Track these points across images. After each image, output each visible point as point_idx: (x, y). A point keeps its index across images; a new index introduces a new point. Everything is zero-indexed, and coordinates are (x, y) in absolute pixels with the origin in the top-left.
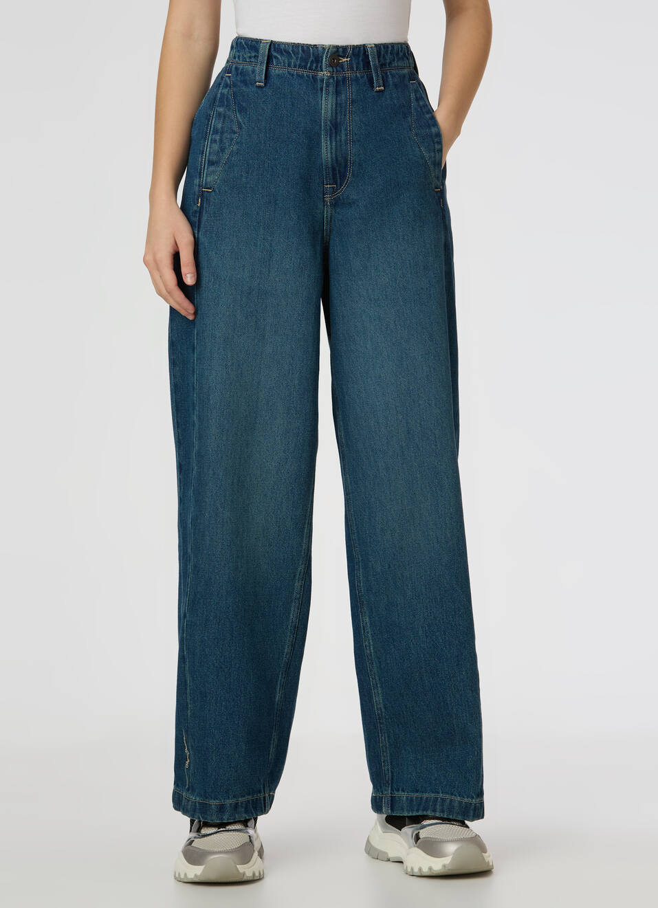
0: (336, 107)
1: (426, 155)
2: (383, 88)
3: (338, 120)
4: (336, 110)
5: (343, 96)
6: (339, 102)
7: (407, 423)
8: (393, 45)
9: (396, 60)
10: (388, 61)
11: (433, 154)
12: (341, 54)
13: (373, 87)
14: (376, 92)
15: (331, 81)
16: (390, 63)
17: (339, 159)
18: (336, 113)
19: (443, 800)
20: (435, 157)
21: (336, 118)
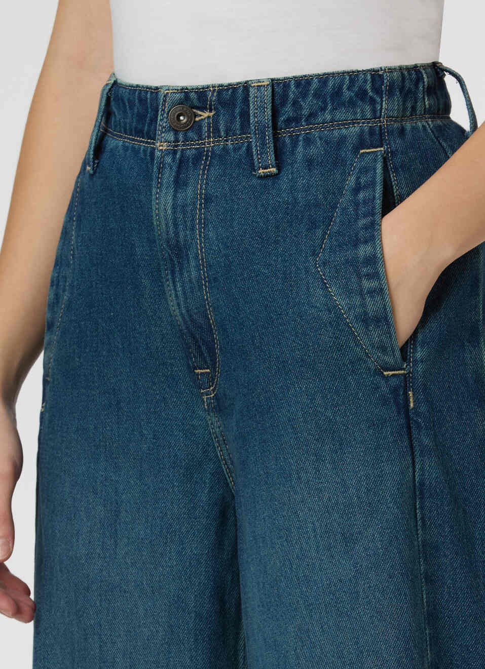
0: (174, 213)
1: (341, 302)
2: (274, 170)
3: (181, 238)
4: (175, 220)
5: (190, 190)
6: (180, 202)
8: (324, 79)
9: (329, 107)
10: (305, 112)
11: (357, 300)
12: (196, 103)
13: (253, 168)
14: (260, 177)
15: (168, 160)
16: (312, 115)
17: (195, 317)
18: (176, 225)
20: (363, 305)
21: (177, 234)
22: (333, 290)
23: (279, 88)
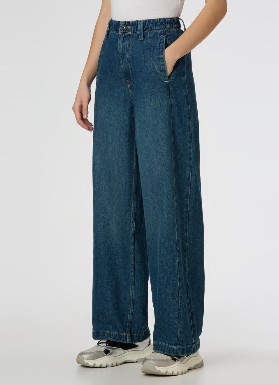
0: (122, 47)
1: (156, 67)
2: (143, 39)
5: (126, 43)
7: (151, 182)
8: (154, 20)
9: (155, 26)
10: (150, 27)
11: (159, 66)
12: (127, 25)
13: (139, 38)
14: (140, 40)
15: (121, 36)
17: (126, 69)
18: (123, 50)
19: (163, 345)
20: (161, 68)
21: (123, 52)
22: (154, 64)
23: (144, 22)
